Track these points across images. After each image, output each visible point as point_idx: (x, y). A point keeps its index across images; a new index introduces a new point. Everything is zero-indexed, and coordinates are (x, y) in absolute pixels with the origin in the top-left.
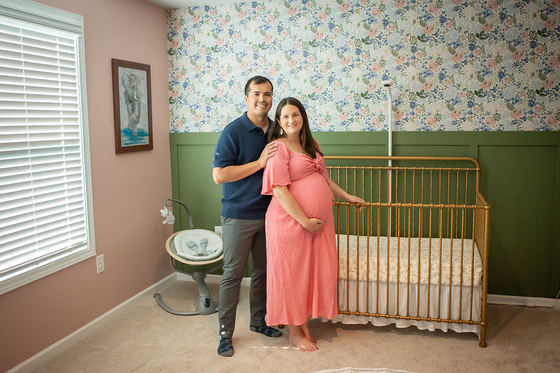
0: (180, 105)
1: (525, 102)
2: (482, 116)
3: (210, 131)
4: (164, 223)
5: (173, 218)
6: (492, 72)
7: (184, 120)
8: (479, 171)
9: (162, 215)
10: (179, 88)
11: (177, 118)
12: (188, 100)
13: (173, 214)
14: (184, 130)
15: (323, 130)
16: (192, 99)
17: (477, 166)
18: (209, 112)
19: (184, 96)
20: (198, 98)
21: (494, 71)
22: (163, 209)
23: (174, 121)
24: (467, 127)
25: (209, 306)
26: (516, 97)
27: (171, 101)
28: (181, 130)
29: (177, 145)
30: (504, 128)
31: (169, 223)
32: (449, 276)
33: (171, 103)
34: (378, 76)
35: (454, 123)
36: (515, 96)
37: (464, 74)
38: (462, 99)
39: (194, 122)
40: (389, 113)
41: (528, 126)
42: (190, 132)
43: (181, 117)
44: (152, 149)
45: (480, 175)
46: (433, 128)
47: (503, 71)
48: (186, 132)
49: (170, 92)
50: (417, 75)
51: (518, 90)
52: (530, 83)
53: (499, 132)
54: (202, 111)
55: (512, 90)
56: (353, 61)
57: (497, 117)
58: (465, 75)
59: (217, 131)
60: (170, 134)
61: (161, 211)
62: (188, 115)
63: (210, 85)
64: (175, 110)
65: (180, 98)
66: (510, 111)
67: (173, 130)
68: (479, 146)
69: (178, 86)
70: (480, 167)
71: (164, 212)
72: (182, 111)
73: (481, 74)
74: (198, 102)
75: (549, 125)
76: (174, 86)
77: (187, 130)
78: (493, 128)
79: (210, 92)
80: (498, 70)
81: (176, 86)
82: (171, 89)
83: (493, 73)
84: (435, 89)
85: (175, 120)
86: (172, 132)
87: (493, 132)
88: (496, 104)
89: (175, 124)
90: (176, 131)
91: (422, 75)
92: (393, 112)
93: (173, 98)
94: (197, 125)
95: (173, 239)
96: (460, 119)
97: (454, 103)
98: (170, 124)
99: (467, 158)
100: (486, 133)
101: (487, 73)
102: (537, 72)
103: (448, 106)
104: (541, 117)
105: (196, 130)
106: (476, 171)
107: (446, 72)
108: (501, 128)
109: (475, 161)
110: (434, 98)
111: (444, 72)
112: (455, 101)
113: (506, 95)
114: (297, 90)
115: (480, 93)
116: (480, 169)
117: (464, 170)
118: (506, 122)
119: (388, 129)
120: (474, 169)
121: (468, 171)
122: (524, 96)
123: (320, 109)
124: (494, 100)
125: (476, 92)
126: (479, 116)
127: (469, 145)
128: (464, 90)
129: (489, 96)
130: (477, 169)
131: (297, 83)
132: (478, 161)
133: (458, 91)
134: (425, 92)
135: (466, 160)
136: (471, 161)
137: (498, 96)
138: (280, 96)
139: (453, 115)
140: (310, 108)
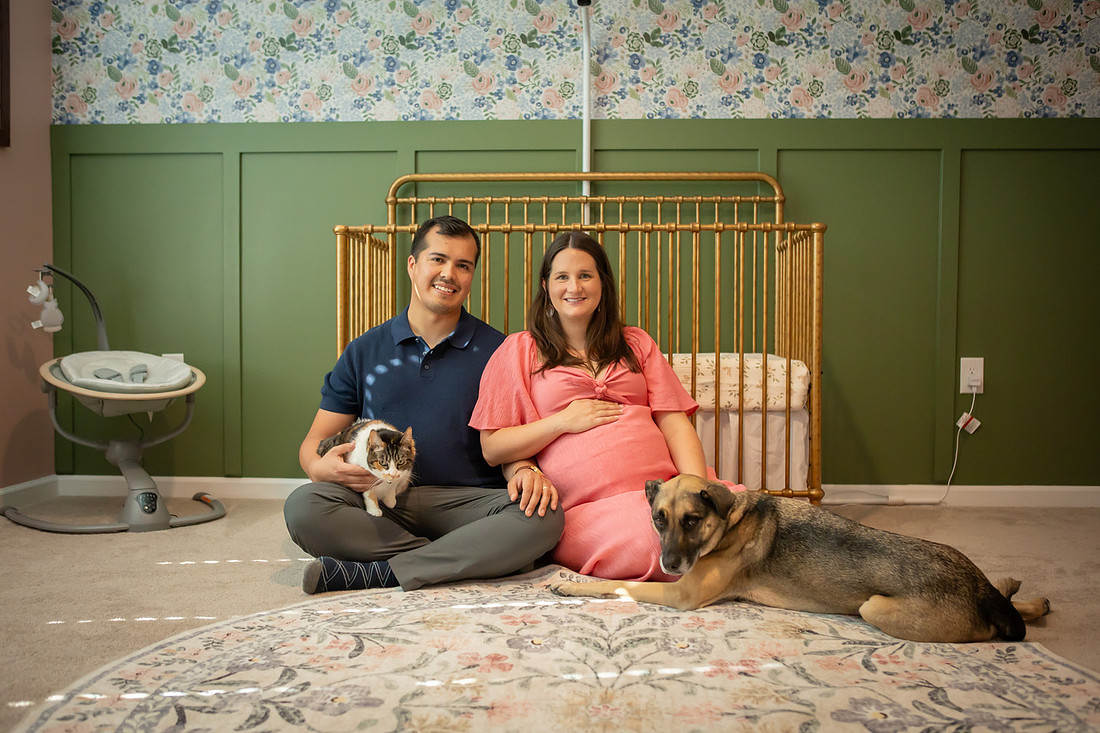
0: (82, 58)
1: (872, 56)
2: (785, 87)
3: (158, 121)
4: (35, 325)
5: (59, 316)
7: (90, 95)
8: (782, 202)
9: (32, 300)
10: (79, 16)
11: (73, 89)
12: (101, 46)
13: (59, 307)
14: (89, 117)
15: (432, 116)
16: (114, 43)
17: (777, 192)
18: (156, 74)
19: (92, 35)
20: (128, 40)
22: (35, 284)
23: (63, 97)
24: (754, 109)
25: (154, 510)
26: (855, 47)
27: (57, 47)
28: (83, 118)
29: (71, 155)
30: (830, 113)
31: (47, 329)
32: (737, 388)
33: (56, 51)
35: (726, 102)
36: (852, 45)
38: (743, 49)
39: (115, 100)
40: (584, 77)
41: (879, 109)
42: (105, 122)
43: (82, 86)
44: (9, 145)
45: (783, 211)
46: (680, 112)
48: (94, 124)
49: (54, 24)
51: (858, 32)
52: (881, 16)
53: (821, 120)
54: (137, 73)
55: (846, 30)
57: (816, 88)
59: (175, 121)
60: (54, 129)
61: (30, 290)
62: (102, 82)
63: (159, 10)
64: (66, 69)
65: (80, 39)
66: (841, 77)
67: (61, 119)
68: (779, 151)
69: (76, 11)
70: (782, 193)
71: (38, 292)
72: (86, 72)
74: (126, 50)
75: (922, 105)
76: (67, 10)
77: (98, 119)
78: (808, 111)
79: (160, 26)
81: (71, 11)
82: (58, 18)
84: (684, 28)
85: (67, 95)
86: (58, 123)
87: (809, 120)
88: (814, 61)
89: (65, 104)
90: (69, 122)
92: (593, 78)
93: (63, 41)
94: (123, 107)
95: (58, 365)
96: (738, 92)
97: (725, 57)
98: (54, 102)
99: (755, 175)
100: (795, 122)
103: (713, 64)
104: (905, 89)
105: (123, 118)
106: (774, 202)
108: (825, 113)
109: (772, 182)
110: (682, 47)
112: (727, 53)
113: (833, 43)
114: (372, 26)
115: (779, 36)
116: (782, 198)
117: (750, 201)
118: (834, 98)
119: (581, 114)
120: (770, 199)
121: (757, 203)
122: (870, 45)
123: (426, 70)
124: (810, 53)
125: (770, 34)
126: (778, 87)
127: (757, 150)
128: (747, 29)
129: (800, 43)
130: (776, 198)
131: (374, 9)
132: (778, 181)
133: (733, 33)
134: (663, 33)
135: (753, 179)
136: (763, 182)
137: (818, 43)
138: (333, 38)
139: (724, 84)
140: (403, 68)
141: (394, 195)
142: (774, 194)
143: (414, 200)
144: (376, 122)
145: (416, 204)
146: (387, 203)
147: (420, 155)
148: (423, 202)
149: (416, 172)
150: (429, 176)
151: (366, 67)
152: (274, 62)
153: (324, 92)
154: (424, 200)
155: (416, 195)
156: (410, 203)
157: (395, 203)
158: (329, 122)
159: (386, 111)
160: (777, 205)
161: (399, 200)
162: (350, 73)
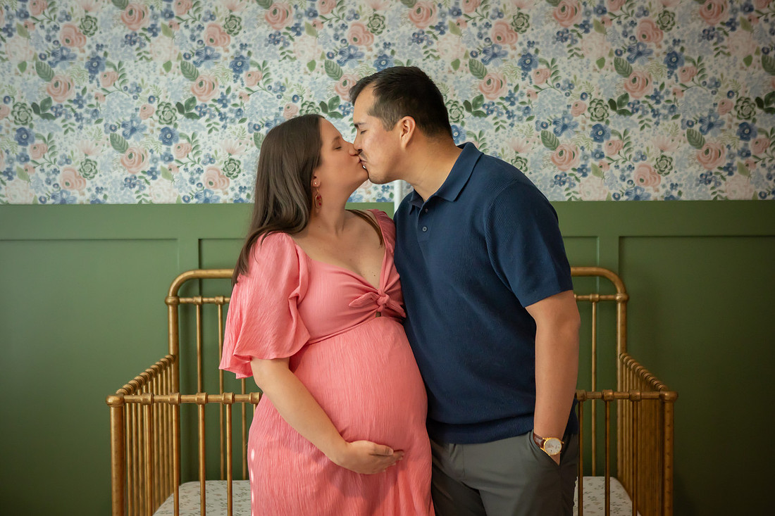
1: (730, 127)
2: (628, 163)
6: (651, 52)
8: (625, 302)
15: (218, 198)
17: (619, 289)
21: (656, 50)
24: (592, 190)
26: (709, 117)
30: (680, 193)
34: (365, 58)
35: (560, 180)
36: (706, 114)
37: (583, 56)
38: (579, 119)
41: (738, 188)
45: (626, 312)
47: (677, 49)
50: (466, 56)
51: (713, 99)
52: (741, 80)
53: (670, 202)
55: (699, 97)
56: (299, 16)
57: (664, 165)
58: (585, 60)
66: (694, 151)
68: (621, 238)
70: (625, 292)
73: (625, 56)
78: (655, 192)
80: (665, 47)
83: (654, 55)
84: (511, 95)
87: (656, 202)
88: (662, 133)
91: (479, 59)
96: (574, 169)
97: (559, 129)
99: (594, 270)
100: (638, 205)
101: (640, 54)
102: (757, 53)
103: (544, 137)
104: (768, 165)
106: (615, 302)
107: (537, 51)
108: (675, 193)
109: (614, 277)
110: (509, 118)
111: (532, 51)
112: (561, 124)
113: (684, 111)
114: (143, 90)
115: (621, 104)
116: (625, 297)
117: (588, 300)
118: (685, 177)
119: (392, 195)
120: (611, 297)
121: (596, 302)
122: (727, 114)
123: (210, 144)
124: (657, 123)
125: (611, 102)
126: (620, 163)
127: (596, 237)
128: (583, 96)
129: (645, 112)
130: (618, 298)
131: (146, 70)
132: (620, 275)
133: (567, 100)
134: (486, 101)
135: (592, 275)
136: (602, 277)
137: (666, 112)
138: (98, 104)
139: (557, 160)
140: (182, 141)
141: (175, 295)
142: (615, 292)
143: (199, 300)
144: (151, 206)
145: (201, 305)
146: (168, 304)
147: (205, 244)
148: (209, 303)
149: (200, 267)
150: (216, 272)
151: (138, 139)
152: (26, 132)
153: (89, 167)
154: (211, 300)
155: (201, 294)
156: (194, 304)
157: (176, 304)
158: (95, 204)
159: (162, 192)
160: (619, 305)
161: (182, 300)
162: (119, 145)
